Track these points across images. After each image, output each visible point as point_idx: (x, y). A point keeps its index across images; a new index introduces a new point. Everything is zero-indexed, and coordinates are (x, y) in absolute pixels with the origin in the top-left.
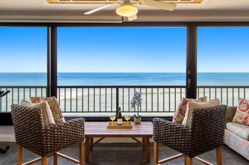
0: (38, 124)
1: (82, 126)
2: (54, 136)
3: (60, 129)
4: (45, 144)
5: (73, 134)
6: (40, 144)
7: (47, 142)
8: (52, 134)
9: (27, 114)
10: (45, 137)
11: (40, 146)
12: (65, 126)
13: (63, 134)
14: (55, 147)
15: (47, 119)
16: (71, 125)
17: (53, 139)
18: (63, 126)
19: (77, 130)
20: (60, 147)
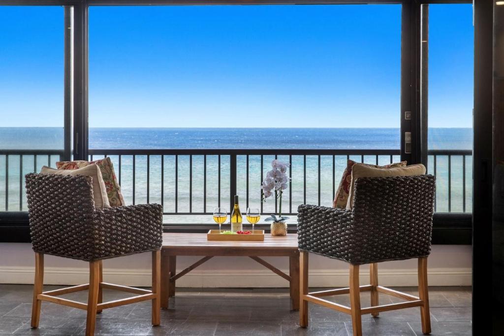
0: (86, 202)
1: (157, 219)
2: (110, 228)
3: (121, 216)
4: (97, 239)
5: (142, 230)
6: (90, 237)
7: (100, 236)
8: (108, 223)
9: (64, 185)
10: (97, 227)
11: (89, 242)
12: (129, 212)
13: (125, 226)
14: (112, 248)
15: (98, 195)
16: (139, 214)
17: (109, 232)
18: (125, 212)
19: (150, 224)
20: (120, 250)
